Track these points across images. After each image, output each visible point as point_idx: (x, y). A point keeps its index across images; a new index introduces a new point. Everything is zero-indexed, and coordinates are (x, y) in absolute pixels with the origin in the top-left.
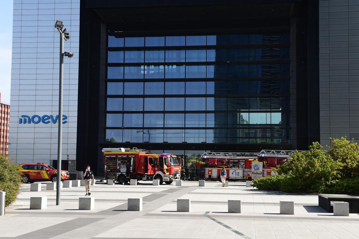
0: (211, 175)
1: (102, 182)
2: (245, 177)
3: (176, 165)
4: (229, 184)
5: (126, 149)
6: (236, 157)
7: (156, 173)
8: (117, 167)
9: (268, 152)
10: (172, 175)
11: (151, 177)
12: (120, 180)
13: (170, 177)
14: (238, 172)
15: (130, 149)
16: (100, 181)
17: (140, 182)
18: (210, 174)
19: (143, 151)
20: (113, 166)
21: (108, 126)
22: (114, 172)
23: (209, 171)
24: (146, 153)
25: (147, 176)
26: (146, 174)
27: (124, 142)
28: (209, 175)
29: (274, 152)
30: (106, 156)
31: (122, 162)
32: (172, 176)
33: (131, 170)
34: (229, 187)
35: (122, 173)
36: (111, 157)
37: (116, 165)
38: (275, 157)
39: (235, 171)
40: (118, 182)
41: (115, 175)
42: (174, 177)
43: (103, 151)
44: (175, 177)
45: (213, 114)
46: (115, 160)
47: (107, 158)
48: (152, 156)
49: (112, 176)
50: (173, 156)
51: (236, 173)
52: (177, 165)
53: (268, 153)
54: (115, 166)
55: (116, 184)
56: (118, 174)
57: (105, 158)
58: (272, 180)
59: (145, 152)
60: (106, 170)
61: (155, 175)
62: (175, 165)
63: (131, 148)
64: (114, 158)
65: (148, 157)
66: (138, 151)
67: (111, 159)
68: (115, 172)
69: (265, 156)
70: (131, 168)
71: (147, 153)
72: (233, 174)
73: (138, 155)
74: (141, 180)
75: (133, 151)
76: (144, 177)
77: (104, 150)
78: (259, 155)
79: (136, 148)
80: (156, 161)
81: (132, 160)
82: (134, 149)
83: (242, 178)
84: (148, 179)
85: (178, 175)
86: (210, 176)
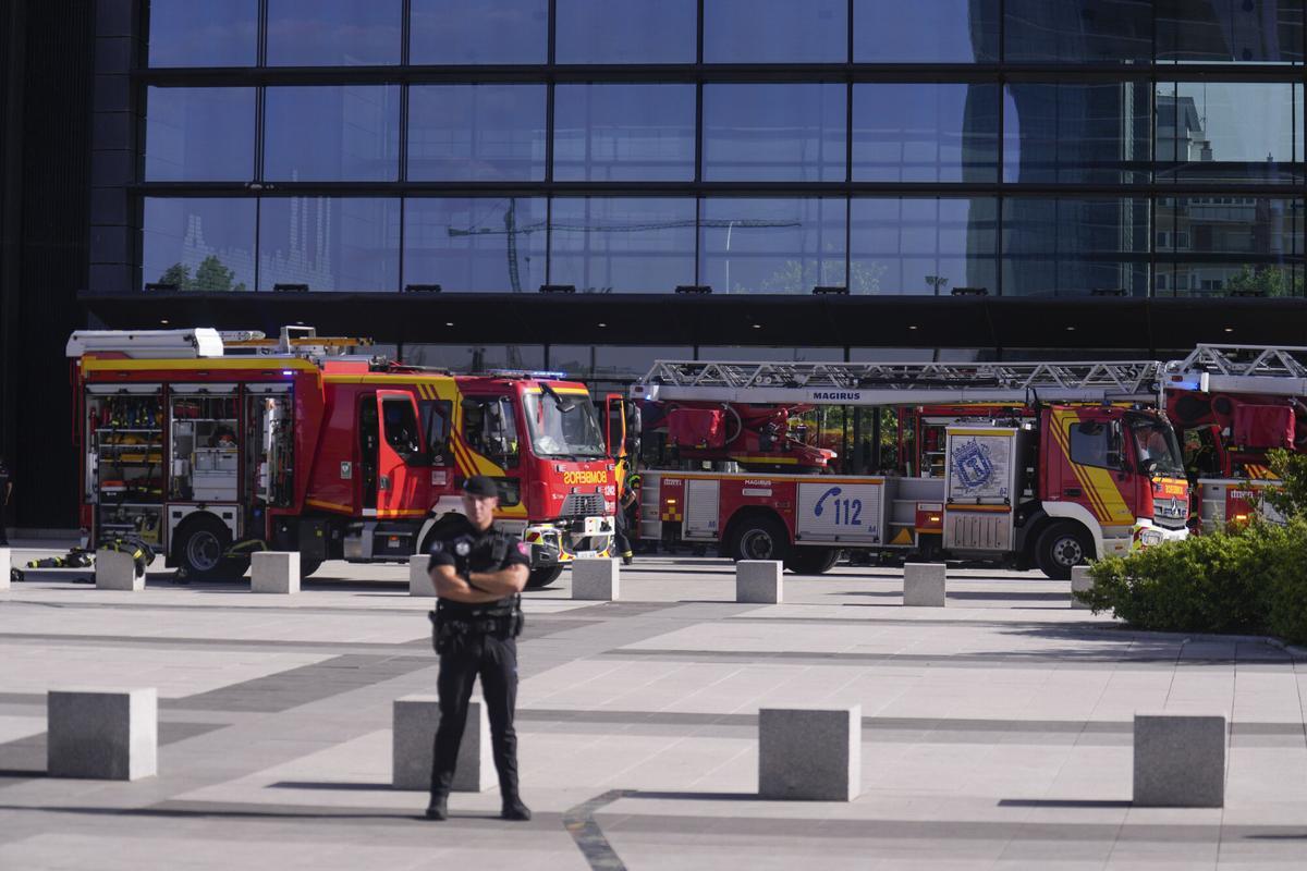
0: (678, 517)
1: (79, 565)
2: (903, 536)
3: (587, 450)
4: (951, 586)
5: (234, 335)
6: (861, 392)
7: (441, 510)
8: (165, 465)
9: (1244, 357)
10: (554, 521)
11: (402, 539)
12: (191, 556)
13: (535, 536)
14: (857, 502)
15: (261, 335)
16: (64, 563)
17: (329, 569)
18: (672, 510)
19: (352, 351)
20: (139, 459)
21: (154, 172)
22: (149, 498)
23: (667, 491)
24: (373, 369)
25: (376, 530)
26: (367, 512)
27: (267, 286)
28: (666, 517)
29: (1283, 358)
30: (96, 388)
31: (203, 429)
32: (548, 527)
33: (264, 482)
34: (953, 609)
35: (202, 504)
36: (125, 391)
37: (164, 452)
38: (1283, 399)
39: (836, 491)
40: (174, 570)
41: (153, 520)
42: (567, 538)
43: (73, 348)
44: (577, 538)
45: (961, 91)
46: (153, 412)
47: (102, 398)
48: (412, 387)
49: (139, 527)
50: (556, 390)
51: (842, 507)
52: (595, 451)
53: (1239, 366)
54: (156, 459)
55: (153, 580)
56: (177, 515)
57: (90, 403)
58: (1222, 561)
59: (367, 360)
60: (98, 486)
61: (429, 524)
62: (575, 449)
63: (273, 334)
64: (152, 404)
65: (382, 395)
66: (318, 351)
67: (125, 405)
68: (159, 500)
69: (1219, 387)
70: (264, 469)
71: (384, 369)
72: (818, 511)
73: (314, 377)
74: (336, 553)
75: (286, 351)
76: (358, 532)
77: (81, 343)
78: (1179, 379)
79: (305, 333)
80: (438, 419)
81: (271, 415)
82: (294, 335)
83: (876, 539)
84: (380, 553)
85: (592, 527)
86: (672, 527)
